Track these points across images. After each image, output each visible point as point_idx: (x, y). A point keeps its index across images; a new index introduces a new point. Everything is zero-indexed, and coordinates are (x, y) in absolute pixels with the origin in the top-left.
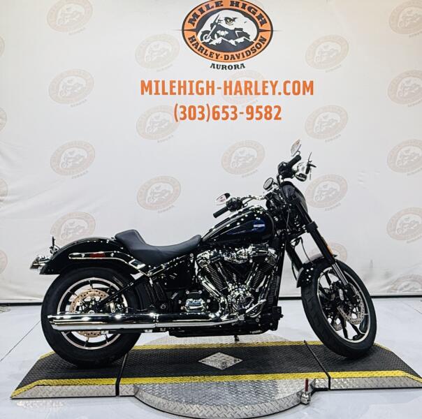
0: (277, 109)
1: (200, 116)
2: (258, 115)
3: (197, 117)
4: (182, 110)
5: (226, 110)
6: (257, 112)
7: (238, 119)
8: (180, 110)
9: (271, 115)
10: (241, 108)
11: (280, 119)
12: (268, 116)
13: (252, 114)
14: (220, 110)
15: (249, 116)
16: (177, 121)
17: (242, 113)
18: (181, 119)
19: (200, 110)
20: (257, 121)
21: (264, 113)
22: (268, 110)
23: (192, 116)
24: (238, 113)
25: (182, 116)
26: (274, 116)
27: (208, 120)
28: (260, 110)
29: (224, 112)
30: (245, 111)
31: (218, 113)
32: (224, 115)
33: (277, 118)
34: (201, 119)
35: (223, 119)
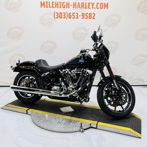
0: (94, 15)
1: (64, 17)
2: (86, 17)
4: (57, 14)
5: (74, 14)
7: (78, 18)
9: (91, 17)
10: (80, 14)
11: (95, 18)
12: (90, 17)
14: (72, 14)
15: (83, 17)
16: (55, 18)
17: (80, 16)
18: (57, 18)
19: (64, 14)
20: (86, 19)
21: (88, 16)
22: (90, 15)
23: (61, 17)
24: (78, 16)
25: (57, 17)
27: (67, 19)
28: (87, 15)
29: (73, 15)
30: (81, 15)
31: (71, 15)
32: (73, 17)
33: (93, 18)
34: (64, 18)
35: (73, 18)
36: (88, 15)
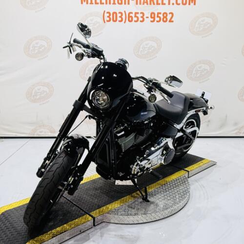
0: (171, 15)
1: (120, 19)
2: (158, 19)
3: (118, 20)
4: (108, 15)
5: (137, 15)
6: (158, 17)
7: (145, 22)
8: (106, 15)
10: (147, 14)
11: (173, 21)
12: (165, 19)
13: (154, 18)
14: (133, 15)
15: (152, 20)
16: (105, 22)
17: (147, 17)
18: (107, 21)
19: (120, 15)
20: (158, 23)
21: (162, 17)
22: (165, 15)
23: (115, 19)
24: (145, 17)
25: (108, 19)
26: (168, 20)
27: (125, 22)
28: (159, 15)
29: (135, 16)
30: (149, 16)
31: (132, 17)
32: (135, 19)
33: (171, 21)
34: (121, 21)
35: (135, 21)
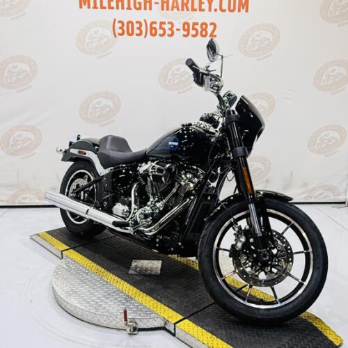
0: (212, 26)
1: (138, 32)
2: (194, 32)
3: (135, 33)
4: (120, 25)
5: (163, 26)
6: (194, 29)
7: (174, 36)
8: (118, 25)
9: (206, 32)
10: (179, 25)
11: (215, 36)
12: (204, 33)
13: (188, 31)
14: (157, 26)
15: (186, 33)
16: (115, 36)
17: (178, 30)
18: (120, 35)
19: (138, 25)
20: (194, 38)
21: (200, 30)
22: (204, 26)
23: (130, 32)
24: (174, 29)
25: (121, 31)
26: (209, 33)
27: (145, 37)
28: (196, 27)
29: (161, 28)
30: (181, 28)
31: (155, 29)
32: (160, 32)
33: (212, 35)
34: (139, 35)
35: (160, 35)
36: (198, 27)
